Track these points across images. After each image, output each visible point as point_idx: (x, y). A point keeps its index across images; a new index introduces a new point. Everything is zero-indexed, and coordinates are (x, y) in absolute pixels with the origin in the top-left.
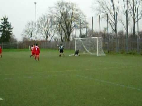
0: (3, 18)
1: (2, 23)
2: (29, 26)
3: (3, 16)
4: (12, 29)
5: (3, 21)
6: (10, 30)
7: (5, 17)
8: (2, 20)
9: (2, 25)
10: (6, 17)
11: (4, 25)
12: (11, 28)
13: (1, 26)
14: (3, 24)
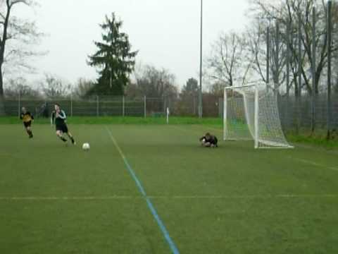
0: (106, 23)
1: (105, 38)
2: (224, 47)
3: (106, 17)
4: (133, 54)
5: (107, 32)
6: (127, 59)
7: (114, 19)
8: (104, 26)
9: (105, 42)
10: (117, 20)
11: (109, 44)
12: (130, 52)
13: (99, 44)
14: (108, 41)
